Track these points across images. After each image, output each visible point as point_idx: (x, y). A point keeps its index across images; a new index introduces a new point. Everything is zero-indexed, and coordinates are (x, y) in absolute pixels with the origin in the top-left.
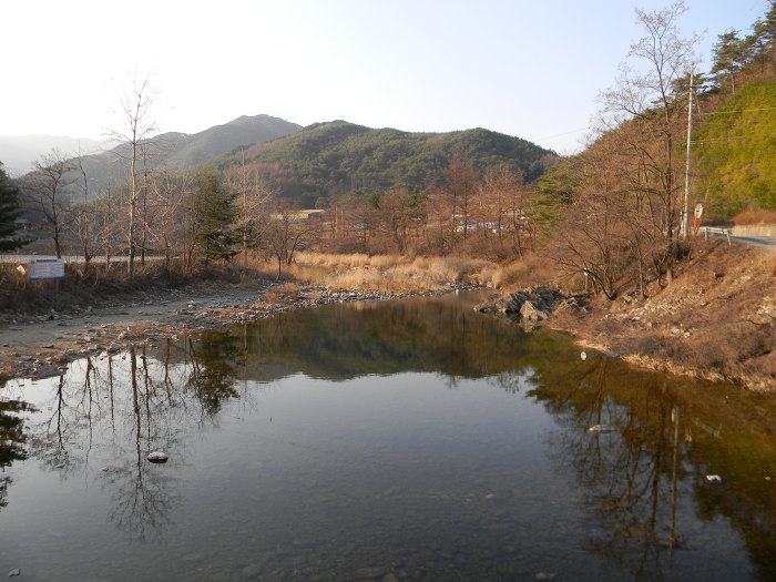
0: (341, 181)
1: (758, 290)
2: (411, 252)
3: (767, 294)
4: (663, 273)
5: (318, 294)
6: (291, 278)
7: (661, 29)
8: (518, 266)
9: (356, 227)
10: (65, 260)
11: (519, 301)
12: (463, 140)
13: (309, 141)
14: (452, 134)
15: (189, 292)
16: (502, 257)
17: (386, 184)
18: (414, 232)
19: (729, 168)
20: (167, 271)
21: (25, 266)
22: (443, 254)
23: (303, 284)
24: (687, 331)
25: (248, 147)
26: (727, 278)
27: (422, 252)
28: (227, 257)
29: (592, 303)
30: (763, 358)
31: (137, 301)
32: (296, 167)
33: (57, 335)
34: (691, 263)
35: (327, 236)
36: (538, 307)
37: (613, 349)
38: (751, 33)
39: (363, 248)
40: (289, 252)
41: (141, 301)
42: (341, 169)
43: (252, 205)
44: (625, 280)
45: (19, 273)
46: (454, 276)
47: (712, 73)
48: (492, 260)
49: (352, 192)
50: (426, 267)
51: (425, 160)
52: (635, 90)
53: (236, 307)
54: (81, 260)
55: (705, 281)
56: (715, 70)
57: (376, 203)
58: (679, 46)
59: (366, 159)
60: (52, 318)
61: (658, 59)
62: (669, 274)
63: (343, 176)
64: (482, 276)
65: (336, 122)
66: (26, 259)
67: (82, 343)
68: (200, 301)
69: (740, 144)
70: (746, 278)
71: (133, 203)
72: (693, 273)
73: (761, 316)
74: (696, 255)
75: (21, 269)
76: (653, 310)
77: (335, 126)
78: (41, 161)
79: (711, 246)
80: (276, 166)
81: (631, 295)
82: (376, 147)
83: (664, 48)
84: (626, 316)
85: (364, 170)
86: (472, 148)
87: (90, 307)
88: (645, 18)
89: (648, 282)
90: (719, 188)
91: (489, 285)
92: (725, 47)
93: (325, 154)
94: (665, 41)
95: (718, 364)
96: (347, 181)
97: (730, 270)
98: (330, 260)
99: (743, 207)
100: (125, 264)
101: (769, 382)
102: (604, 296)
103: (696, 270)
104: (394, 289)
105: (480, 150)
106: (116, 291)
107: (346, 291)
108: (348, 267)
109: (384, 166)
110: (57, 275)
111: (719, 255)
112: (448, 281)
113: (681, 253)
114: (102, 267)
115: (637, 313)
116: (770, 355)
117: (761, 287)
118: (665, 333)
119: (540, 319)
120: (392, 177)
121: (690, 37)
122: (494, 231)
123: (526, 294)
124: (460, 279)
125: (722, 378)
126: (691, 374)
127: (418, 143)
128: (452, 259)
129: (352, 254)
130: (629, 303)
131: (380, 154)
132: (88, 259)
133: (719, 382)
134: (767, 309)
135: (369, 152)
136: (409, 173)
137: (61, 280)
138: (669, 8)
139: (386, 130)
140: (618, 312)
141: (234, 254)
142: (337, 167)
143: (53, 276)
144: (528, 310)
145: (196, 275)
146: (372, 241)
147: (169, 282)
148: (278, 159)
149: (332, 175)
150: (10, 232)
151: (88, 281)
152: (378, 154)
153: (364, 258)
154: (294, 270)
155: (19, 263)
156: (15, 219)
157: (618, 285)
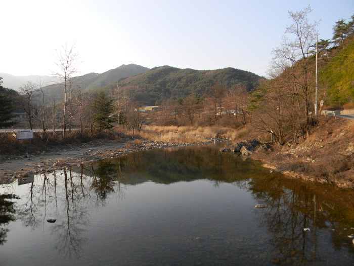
0: (167, 93)
1: (347, 140)
2: (196, 125)
3: (351, 142)
4: (305, 132)
5: (150, 144)
6: (139, 137)
7: (301, 20)
8: (244, 130)
9: (172, 114)
10: (34, 131)
11: (240, 146)
12: (222, 73)
13: (152, 75)
14: (217, 70)
15: (91, 145)
16: (237, 126)
17: (187, 94)
18: (198, 115)
19: (341, 83)
20: (81, 135)
21: (15, 133)
22: (211, 125)
23: (144, 140)
24: (314, 159)
25: (125, 79)
26: (333, 134)
27: (202, 124)
28: (109, 128)
29: (274, 147)
30: (346, 172)
31: (66, 148)
32: (146, 87)
33: (26, 164)
34: (318, 127)
35: (159, 118)
36: (249, 149)
37: (279, 168)
38: (351, 20)
39: (175, 123)
40: (140, 125)
41: (68, 149)
42: (167, 87)
43: (122, 104)
44: (288, 136)
45: (13, 137)
46: (215, 135)
47: (333, 39)
48: (233, 127)
49: (172, 97)
50: (203, 131)
51: (205, 83)
52: (290, 48)
53: (111, 151)
54: (42, 131)
55: (323, 136)
56: (334, 38)
57: (181, 102)
58: (308, 27)
59: (178, 83)
60: (26, 157)
61: (299, 33)
62: (307, 133)
63: (168, 91)
64: (227, 135)
65: (164, 66)
66: (16, 131)
67: (36, 168)
68: (95, 148)
69: (347, 72)
70: (342, 134)
71: (65, 105)
72: (318, 132)
73: (348, 152)
74: (320, 124)
75: (14, 135)
76: (300, 150)
77: (164, 68)
78: (23, 87)
79: (327, 120)
80: (138, 87)
81: (291, 143)
82: (183, 77)
83: (302, 29)
84: (287, 152)
85: (177, 88)
86: (227, 76)
87: (44, 152)
88: (292, 15)
89: (298, 137)
90: (337, 92)
91: (230, 139)
92: (339, 27)
93: (160, 81)
94: (302, 25)
95: (325, 175)
96: (170, 93)
97: (335, 130)
98: (160, 128)
99: (347, 101)
100: (62, 132)
101: (348, 183)
102: (279, 144)
103: (320, 131)
104: (185, 142)
105: (230, 77)
106: (57, 144)
107: (163, 143)
108: (168, 131)
109: (186, 85)
110: (30, 138)
111: (330, 124)
112: (211, 137)
113: (313, 123)
114: (52, 133)
115: (292, 151)
116: (350, 170)
117: (348, 138)
118: (304, 160)
119: (249, 154)
120: (190, 91)
121: (313, 23)
122: (235, 114)
123: (244, 143)
124: (217, 137)
125: (327, 182)
126: (312, 180)
127: (201, 75)
128: (213, 127)
129: (170, 126)
130: (290, 147)
131: (185, 80)
132: (44, 130)
133: (325, 184)
134: (350, 149)
135: (179, 79)
136: (198, 89)
137: (32, 140)
138: (303, 11)
139: (187, 69)
140: (284, 151)
141: (112, 127)
142: (165, 87)
143: (28, 138)
144: (244, 151)
145: (94, 137)
146: (179, 120)
147: (82, 140)
148: (138, 83)
149: (163, 90)
150: (8, 119)
151: (44, 140)
152: (184, 80)
153: (176, 127)
154: (141, 133)
155: (14, 132)
156: (10, 113)
157: (285, 138)
